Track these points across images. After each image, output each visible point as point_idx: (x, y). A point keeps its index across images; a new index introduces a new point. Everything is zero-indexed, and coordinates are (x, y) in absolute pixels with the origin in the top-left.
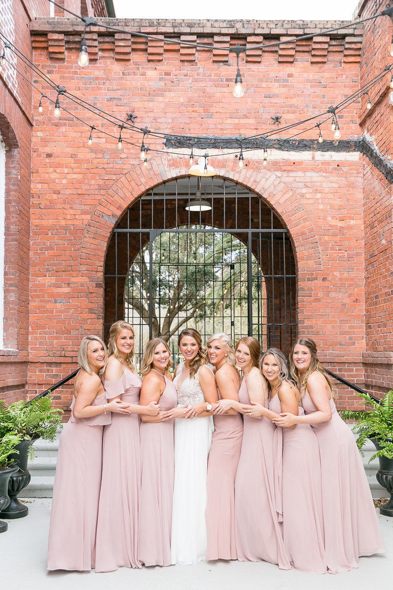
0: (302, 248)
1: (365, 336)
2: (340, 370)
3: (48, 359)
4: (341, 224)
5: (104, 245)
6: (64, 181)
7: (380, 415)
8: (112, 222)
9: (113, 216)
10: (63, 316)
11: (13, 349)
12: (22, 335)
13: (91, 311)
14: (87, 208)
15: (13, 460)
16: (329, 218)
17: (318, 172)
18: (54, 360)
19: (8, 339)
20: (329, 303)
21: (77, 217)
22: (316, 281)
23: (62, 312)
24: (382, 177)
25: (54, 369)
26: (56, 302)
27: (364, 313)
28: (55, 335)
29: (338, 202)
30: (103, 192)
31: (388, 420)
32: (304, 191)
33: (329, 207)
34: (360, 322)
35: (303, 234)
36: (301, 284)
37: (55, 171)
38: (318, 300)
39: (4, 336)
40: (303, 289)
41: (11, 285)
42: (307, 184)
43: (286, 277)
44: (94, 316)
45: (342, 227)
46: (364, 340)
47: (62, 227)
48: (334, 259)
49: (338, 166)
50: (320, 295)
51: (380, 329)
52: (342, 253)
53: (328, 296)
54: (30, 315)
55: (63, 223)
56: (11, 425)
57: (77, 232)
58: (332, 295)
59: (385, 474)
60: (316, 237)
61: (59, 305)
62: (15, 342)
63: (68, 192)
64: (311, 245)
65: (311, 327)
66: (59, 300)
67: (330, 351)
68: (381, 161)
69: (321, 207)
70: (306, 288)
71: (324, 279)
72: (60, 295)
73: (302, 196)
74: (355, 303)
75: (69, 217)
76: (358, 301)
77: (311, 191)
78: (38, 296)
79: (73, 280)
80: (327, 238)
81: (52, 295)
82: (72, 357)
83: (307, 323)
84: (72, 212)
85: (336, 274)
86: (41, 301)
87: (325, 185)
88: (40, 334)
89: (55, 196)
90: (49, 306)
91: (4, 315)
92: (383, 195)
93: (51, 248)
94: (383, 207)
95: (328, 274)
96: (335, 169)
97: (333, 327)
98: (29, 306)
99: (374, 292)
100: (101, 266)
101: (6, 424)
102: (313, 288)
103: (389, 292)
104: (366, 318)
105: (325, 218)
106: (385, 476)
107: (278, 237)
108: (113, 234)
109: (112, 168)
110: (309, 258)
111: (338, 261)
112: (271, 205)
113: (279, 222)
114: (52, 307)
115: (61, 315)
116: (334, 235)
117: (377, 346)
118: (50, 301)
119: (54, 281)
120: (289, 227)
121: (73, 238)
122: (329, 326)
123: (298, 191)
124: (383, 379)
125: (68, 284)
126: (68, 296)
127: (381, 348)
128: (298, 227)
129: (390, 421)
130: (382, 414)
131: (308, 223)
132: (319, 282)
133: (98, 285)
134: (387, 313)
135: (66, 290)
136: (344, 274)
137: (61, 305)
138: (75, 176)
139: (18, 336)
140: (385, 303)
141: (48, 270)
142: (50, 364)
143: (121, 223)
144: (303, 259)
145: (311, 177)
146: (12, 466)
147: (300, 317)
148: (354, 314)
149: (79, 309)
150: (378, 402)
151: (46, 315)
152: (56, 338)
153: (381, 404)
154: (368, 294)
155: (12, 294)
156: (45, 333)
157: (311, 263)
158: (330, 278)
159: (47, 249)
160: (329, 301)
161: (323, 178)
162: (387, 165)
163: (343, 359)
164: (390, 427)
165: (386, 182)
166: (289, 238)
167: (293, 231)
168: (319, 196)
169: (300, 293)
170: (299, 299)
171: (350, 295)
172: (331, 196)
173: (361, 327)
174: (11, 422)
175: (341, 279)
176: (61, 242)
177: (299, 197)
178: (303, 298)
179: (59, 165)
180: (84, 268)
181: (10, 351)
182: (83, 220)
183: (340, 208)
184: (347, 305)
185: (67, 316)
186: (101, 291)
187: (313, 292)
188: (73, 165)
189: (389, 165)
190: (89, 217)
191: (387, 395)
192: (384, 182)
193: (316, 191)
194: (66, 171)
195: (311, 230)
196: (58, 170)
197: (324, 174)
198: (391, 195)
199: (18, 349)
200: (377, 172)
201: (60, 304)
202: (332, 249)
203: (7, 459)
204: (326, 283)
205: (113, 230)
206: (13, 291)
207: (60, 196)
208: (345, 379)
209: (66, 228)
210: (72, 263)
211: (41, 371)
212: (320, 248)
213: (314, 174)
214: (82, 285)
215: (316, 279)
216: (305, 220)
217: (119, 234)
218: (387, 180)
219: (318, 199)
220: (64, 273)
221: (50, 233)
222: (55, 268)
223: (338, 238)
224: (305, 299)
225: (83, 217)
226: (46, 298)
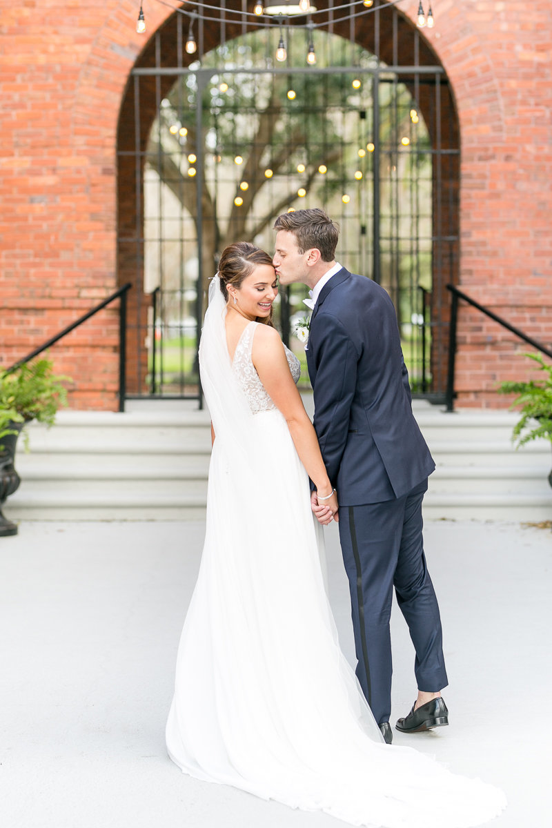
0: (469, 102)
2: (533, 319)
3: (22, 302)
4: (538, 58)
5: (116, 100)
8: (131, 57)
9: (132, 46)
13: (94, 217)
14: (85, 32)
16: (519, 48)
18: (32, 303)
21: (67, 48)
22: (493, 162)
23: (43, 218)
25: (32, 319)
26: (32, 201)
28: (31, 259)
29: (534, 18)
33: (517, 27)
35: (471, 75)
36: (466, 167)
38: (496, 195)
40: (469, 176)
44: (100, 225)
45: (540, 65)
47: (40, 68)
48: (526, 121)
50: (501, 186)
53: (515, 188)
55: (42, 59)
57: (68, 76)
58: (522, 186)
60: (496, 82)
61: (37, 207)
65: (484, 244)
67: (518, 286)
69: (504, 27)
70: (475, 174)
71: (508, 158)
72: (38, 190)
75: (52, 49)
79: (61, 162)
80: (513, 84)
81: (25, 190)
82: (63, 298)
83: (476, 237)
84: (57, 39)
85: (530, 148)
86: (7, 200)
88: (7, 257)
89: (26, 12)
90: (19, 209)
93: (21, 105)
95: (515, 149)
97: (522, 243)
100: (110, 137)
102: (488, 173)
105: (510, 47)
107: (428, 80)
108: (131, 78)
110: (481, 120)
111: (533, 126)
113: (430, 57)
114: (27, 210)
115: (40, 226)
116: (527, 77)
118: (21, 201)
119: (28, 165)
120: (445, 63)
121: (59, 87)
122: (515, 242)
125: (54, 169)
126: (53, 191)
128: (463, 63)
131: (479, 57)
132: (498, 163)
133: (106, 172)
135: (49, 180)
136: (543, 148)
137: (42, 208)
141: (17, 145)
142: (24, 310)
143: (145, 58)
144: (470, 122)
147: (464, 226)
149: (73, 213)
151: (15, 225)
152: (34, 265)
156: (15, 256)
157: (485, 129)
158: (518, 155)
159: (15, 106)
160: (515, 198)
163: (538, 300)
166: (445, 81)
167: (453, 72)
168: (500, 6)
169: (464, 182)
170: (464, 193)
172: (522, 7)
175: (537, 158)
176: (39, 94)
177: (464, 9)
178: (469, 191)
180: (80, 141)
182: (77, 54)
183: (540, 27)
185: (52, 225)
186: (112, 182)
187: (487, 182)
190: (86, 49)
195: (486, 69)
201: (39, 205)
202: (524, 103)
204: (512, 165)
205: (132, 71)
207: (36, 11)
208: (529, 334)
209: (48, 69)
211: (9, 322)
212: (502, 102)
214: (78, 171)
215: (493, 157)
216: (475, 51)
217: (145, 79)
219: (498, 13)
220: (46, 151)
221: (19, 78)
222: (29, 141)
223: (533, 84)
224: (473, 193)
225: (78, 48)
226: (15, 194)
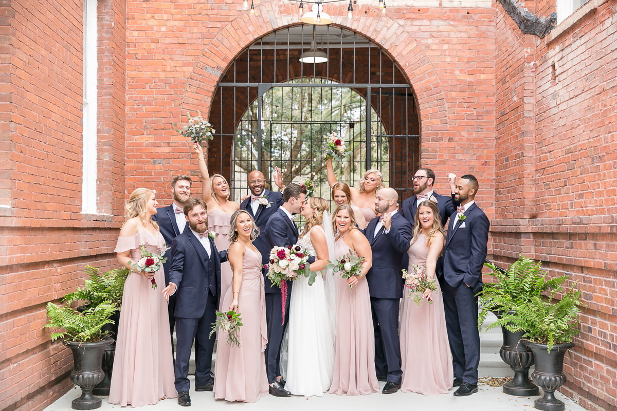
0: (426, 105)
1: (494, 202)
4: (469, 79)
5: (208, 101)
6: (163, 29)
7: (505, 287)
8: (218, 74)
9: (218, 68)
10: (162, 178)
11: (107, 214)
12: (118, 199)
13: (193, 173)
14: (189, 59)
15: (107, 332)
16: (457, 72)
17: (445, 20)
19: (102, 203)
20: (455, 166)
21: (178, 69)
22: (441, 142)
23: (161, 174)
24: (515, 26)
26: (154, 163)
27: (494, 177)
29: (467, 54)
30: (206, 41)
31: (513, 292)
32: (430, 41)
33: (457, 59)
34: (490, 187)
35: (428, 89)
36: (424, 145)
37: (153, 17)
38: (443, 162)
39: (97, 200)
40: (426, 151)
41: (105, 144)
42: (433, 34)
43: (408, 137)
44: (196, 179)
45: (470, 82)
46: (493, 207)
47: (161, 81)
48: (461, 118)
49: (468, 13)
50: (446, 157)
51: (509, 194)
52: (471, 111)
53: (455, 159)
54: (126, 177)
55: (162, 75)
56: (105, 295)
57: (178, 86)
58: (459, 157)
59: (508, 350)
60: (442, 92)
61: (158, 167)
62: (110, 206)
63: (167, 41)
64: (437, 102)
66: (158, 160)
68: (514, 8)
69: (448, 59)
70: (430, 149)
71: (450, 140)
72: (159, 155)
73: (428, 47)
74: (484, 166)
75: (168, 69)
76: (488, 164)
77: (438, 41)
78: (134, 157)
79: (173, 138)
80: (454, 94)
81: (150, 155)
84: (172, 63)
85: (464, 134)
86: (138, 162)
87: (453, 35)
89: (153, 46)
90: (147, 167)
91: (98, 177)
92: (516, 46)
93: (149, 104)
94: (516, 60)
95: (455, 134)
96: (464, 16)
98: (125, 167)
99: (504, 154)
101: (100, 294)
102: (437, 149)
103: (520, 154)
104: (495, 183)
105: (452, 72)
106: (508, 352)
107: (400, 93)
108: (218, 89)
109: (217, 15)
110: (434, 116)
111: (466, 120)
112: (393, 58)
113: (401, 77)
114: (151, 168)
115: (160, 178)
116: (462, 91)
117: (506, 213)
118: (148, 162)
119: (152, 140)
120: (412, 82)
121: (173, 93)
123: (423, 42)
124: (512, 249)
125: (169, 143)
126: (168, 157)
127: (510, 215)
128: (422, 82)
129: (515, 293)
130: (507, 285)
131: (433, 77)
132: (445, 143)
134: (517, 177)
135: (166, 150)
136: (472, 134)
137: (160, 167)
138: (175, 23)
139: (113, 199)
140: (515, 166)
141: (146, 128)
143: (226, 77)
144: (427, 117)
145: (438, 26)
146: (106, 339)
148: (482, 178)
149: (180, 170)
150: (503, 273)
151: (144, 177)
153: (506, 275)
154: (499, 156)
155: (106, 153)
157: (436, 122)
158: (456, 138)
159: (145, 104)
160: (455, 164)
161: (451, 27)
162: (520, 13)
164: (515, 299)
165: (520, 32)
166: (412, 95)
167: (417, 86)
168: (446, 47)
169: (423, 155)
170: (423, 161)
171: (479, 158)
172: (459, 47)
173: (491, 193)
174: (104, 292)
175: (468, 140)
176: (160, 96)
177: (423, 48)
178: (427, 160)
179: (158, 11)
181: (104, 216)
182: (184, 72)
183: (470, 60)
184: (475, 169)
185: (167, 178)
187: (438, 154)
188: (173, 11)
189: (523, 14)
190: (190, 69)
191: (513, 266)
192: (517, 32)
193: (443, 42)
194: (165, 17)
195: (437, 86)
196: (156, 16)
197: (452, 23)
198: (523, 46)
199: (112, 214)
200: (510, 20)
201: (159, 165)
202: (460, 106)
203: (101, 331)
204: (453, 144)
205: (218, 84)
206: (107, 150)
207: (159, 45)
209: (166, 82)
210: (172, 120)
212: (446, 105)
213: (441, 23)
214: (184, 145)
215: (441, 139)
216: (430, 74)
217: (225, 88)
218: (520, 30)
219: (444, 51)
220: (163, 131)
221: (147, 86)
222: (153, 125)
223: (466, 94)
224: (429, 161)
225: (185, 69)
226: (144, 158)
